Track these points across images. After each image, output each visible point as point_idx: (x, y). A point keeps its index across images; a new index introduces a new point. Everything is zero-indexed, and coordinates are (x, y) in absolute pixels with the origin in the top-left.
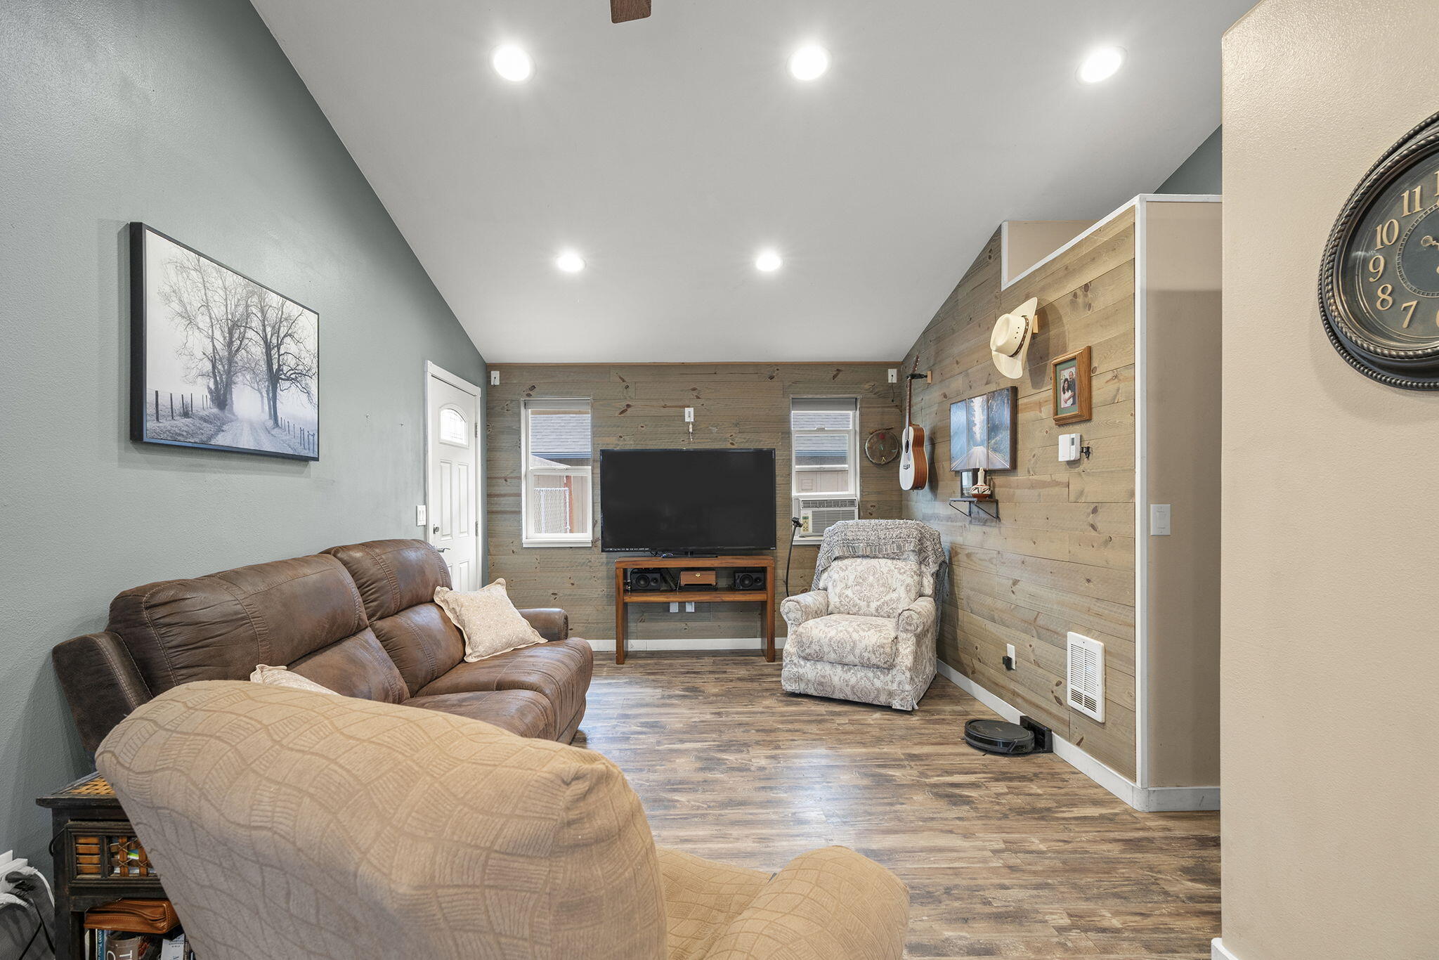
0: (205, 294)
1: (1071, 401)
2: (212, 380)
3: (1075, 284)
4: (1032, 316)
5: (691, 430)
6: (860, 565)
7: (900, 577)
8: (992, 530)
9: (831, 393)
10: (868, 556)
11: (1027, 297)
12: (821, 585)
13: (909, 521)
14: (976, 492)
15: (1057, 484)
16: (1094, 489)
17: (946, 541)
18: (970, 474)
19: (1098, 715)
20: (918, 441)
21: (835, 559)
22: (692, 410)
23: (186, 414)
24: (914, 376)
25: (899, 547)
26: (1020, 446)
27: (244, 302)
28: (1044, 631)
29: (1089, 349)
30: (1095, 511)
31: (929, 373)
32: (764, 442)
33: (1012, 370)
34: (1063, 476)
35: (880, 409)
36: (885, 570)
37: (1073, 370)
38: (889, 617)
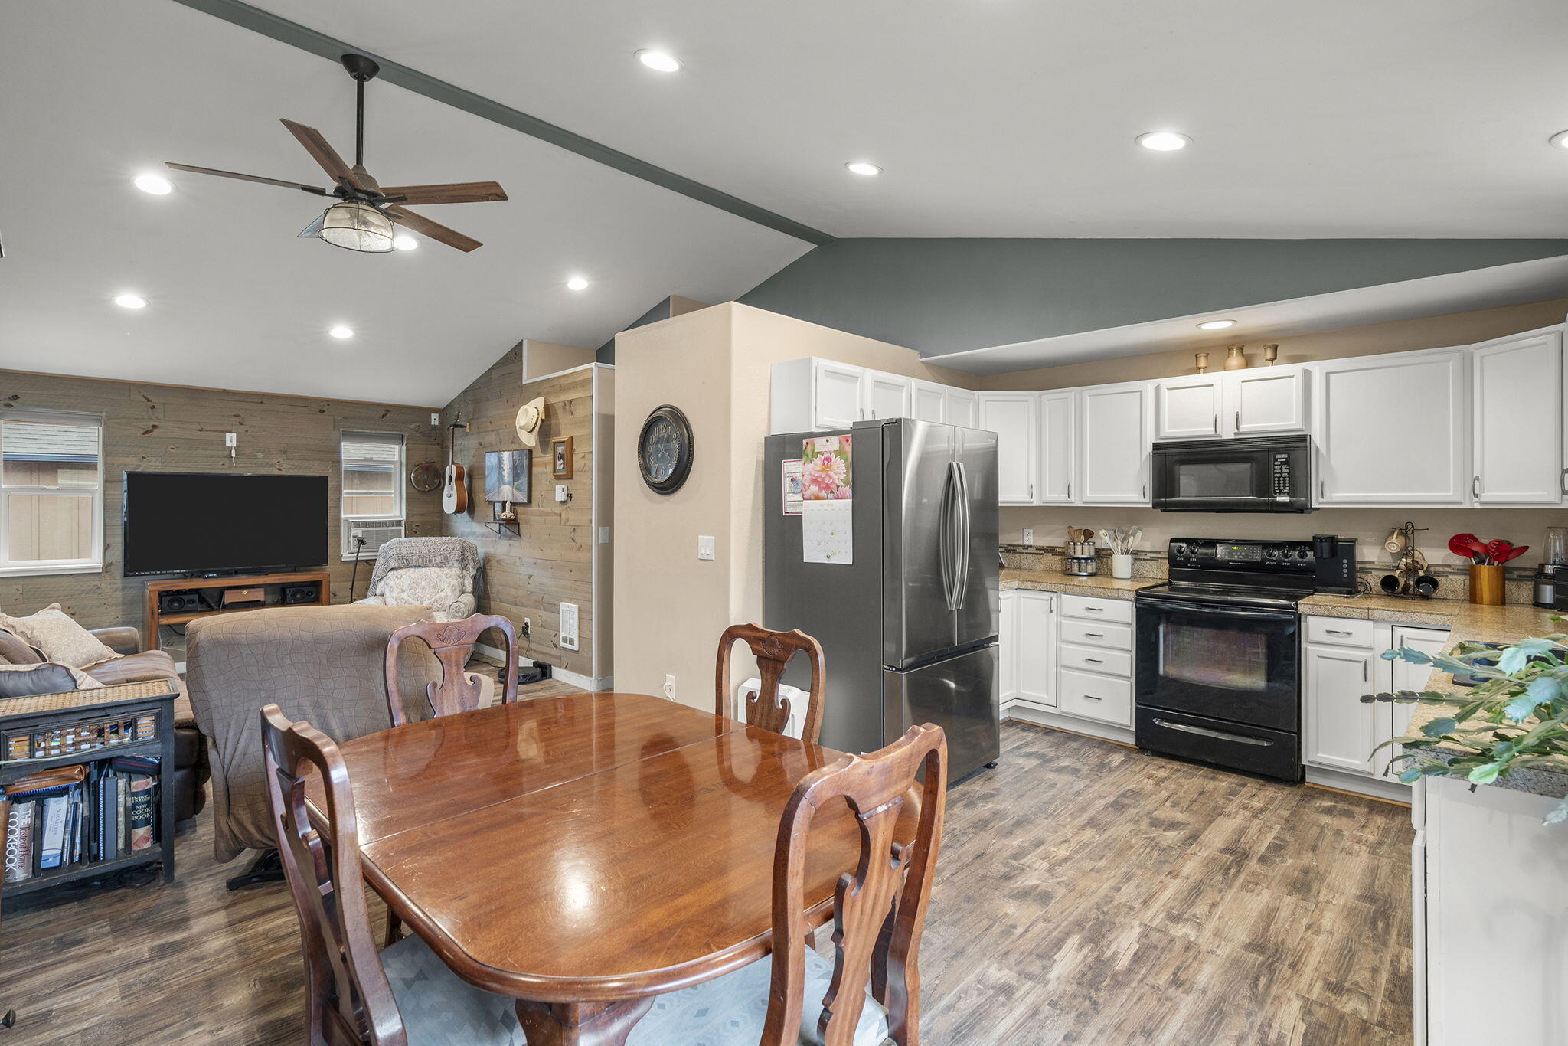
1: (562, 466)
3: (565, 397)
4: (542, 410)
5: (233, 455)
6: (414, 573)
7: (447, 580)
8: (515, 543)
9: (380, 430)
10: (420, 566)
11: (539, 395)
12: (378, 592)
13: (454, 538)
14: (505, 517)
15: (555, 514)
16: (574, 518)
17: (481, 552)
18: (501, 504)
19: (575, 647)
20: (460, 477)
21: (390, 570)
22: (234, 435)
24: (456, 426)
25: (446, 558)
26: (533, 489)
28: (547, 605)
29: (572, 437)
30: (574, 530)
31: (468, 424)
32: (313, 470)
33: (530, 440)
34: (558, 510)
35: (424, 446)
36: (435, 576)
37: (563, 448)
38: (438, 611)
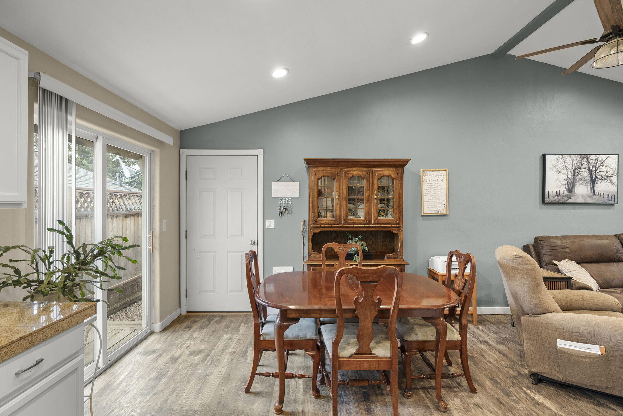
0: (565, 164)
2: (567, 186)
23: (557, 196)
27: (580, 162)
